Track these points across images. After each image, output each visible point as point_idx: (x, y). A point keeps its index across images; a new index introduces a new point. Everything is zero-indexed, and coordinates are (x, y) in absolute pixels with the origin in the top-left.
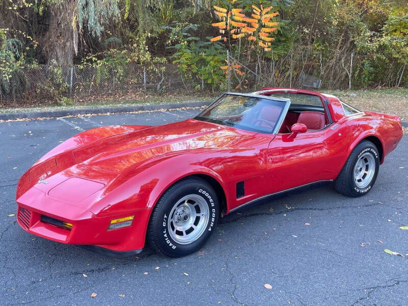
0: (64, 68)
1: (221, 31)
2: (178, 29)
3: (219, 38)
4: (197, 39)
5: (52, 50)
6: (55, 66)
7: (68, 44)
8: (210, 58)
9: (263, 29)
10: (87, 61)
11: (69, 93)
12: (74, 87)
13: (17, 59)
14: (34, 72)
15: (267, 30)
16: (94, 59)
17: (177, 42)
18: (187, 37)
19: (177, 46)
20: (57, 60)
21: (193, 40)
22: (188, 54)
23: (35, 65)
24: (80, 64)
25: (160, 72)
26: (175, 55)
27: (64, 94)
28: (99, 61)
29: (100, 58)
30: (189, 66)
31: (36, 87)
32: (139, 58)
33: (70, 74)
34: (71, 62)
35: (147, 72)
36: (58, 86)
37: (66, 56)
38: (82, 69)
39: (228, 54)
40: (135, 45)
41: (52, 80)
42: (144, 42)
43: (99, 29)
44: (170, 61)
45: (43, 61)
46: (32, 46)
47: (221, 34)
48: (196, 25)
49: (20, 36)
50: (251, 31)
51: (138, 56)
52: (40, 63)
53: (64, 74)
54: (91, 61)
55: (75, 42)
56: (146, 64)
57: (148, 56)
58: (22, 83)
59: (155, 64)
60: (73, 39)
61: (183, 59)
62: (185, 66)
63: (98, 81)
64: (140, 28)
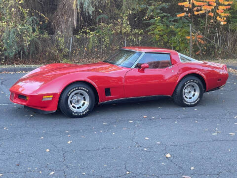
0: (66, 37)
1: (185, 9)
2: (153, 7)
3: (184, 14)
4: (169, 15)
5: (58, 24)
6: (60, 36)
7: (70, 20)
8: (179, 30)
9: (220, 7)
10: (83, 32)
11: (68, 56)
12: (72, 52)
13: (34, 30)
14: (45, 40)
15: (224, 8)
16: (88, 31)
17: (152, 18)
18: (160, 13)
19: (152, 21)
20: (61, 31)
21: (165, 16)
22: (161, 27)
23: (46, 36)
24: (78, 35)
25: (138, 41)
26: (150, 28)
27: (65, 56)
28: (91, 33)
29: (92, 30)
30: (161, 36)
31: (46, 51)
32: (121, 30)
33: (70, 42)
34: (71, 33)
35: (127, 41)
36: (61, 51)
37: (67, 28)
38: (79, 39)
39: (190, 27)
40: (119, 20)
41: (57, 46)
42: (127, 18)
43: (91, 10)
44: (146, 32)
45: (52, 32)
46: (44, 22)
47: (186, 11)
48: (167, 4)
49: (36, 14)
50: (210, 9)
51: (121, 29)
52: (49, 34)
53: (66, 42)
54: (85, 32)
55: (75, 18)
56: (127, 35)
57: (128, 28)
58: (37, 48)
59: (134, 35)
60: (73, 16)
61: (156, 31)
62: (158, 36)
63: (90, 48)
64: (123, 7)
